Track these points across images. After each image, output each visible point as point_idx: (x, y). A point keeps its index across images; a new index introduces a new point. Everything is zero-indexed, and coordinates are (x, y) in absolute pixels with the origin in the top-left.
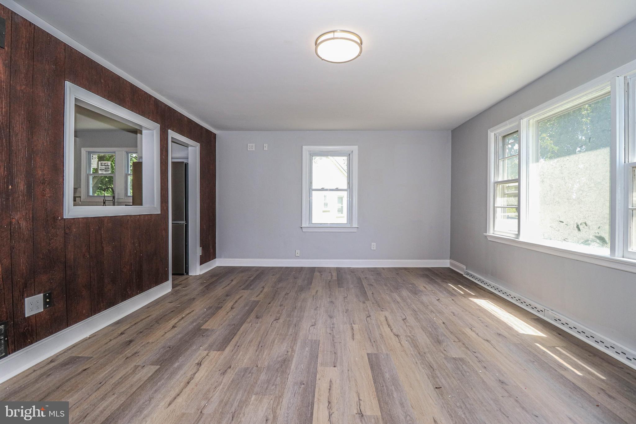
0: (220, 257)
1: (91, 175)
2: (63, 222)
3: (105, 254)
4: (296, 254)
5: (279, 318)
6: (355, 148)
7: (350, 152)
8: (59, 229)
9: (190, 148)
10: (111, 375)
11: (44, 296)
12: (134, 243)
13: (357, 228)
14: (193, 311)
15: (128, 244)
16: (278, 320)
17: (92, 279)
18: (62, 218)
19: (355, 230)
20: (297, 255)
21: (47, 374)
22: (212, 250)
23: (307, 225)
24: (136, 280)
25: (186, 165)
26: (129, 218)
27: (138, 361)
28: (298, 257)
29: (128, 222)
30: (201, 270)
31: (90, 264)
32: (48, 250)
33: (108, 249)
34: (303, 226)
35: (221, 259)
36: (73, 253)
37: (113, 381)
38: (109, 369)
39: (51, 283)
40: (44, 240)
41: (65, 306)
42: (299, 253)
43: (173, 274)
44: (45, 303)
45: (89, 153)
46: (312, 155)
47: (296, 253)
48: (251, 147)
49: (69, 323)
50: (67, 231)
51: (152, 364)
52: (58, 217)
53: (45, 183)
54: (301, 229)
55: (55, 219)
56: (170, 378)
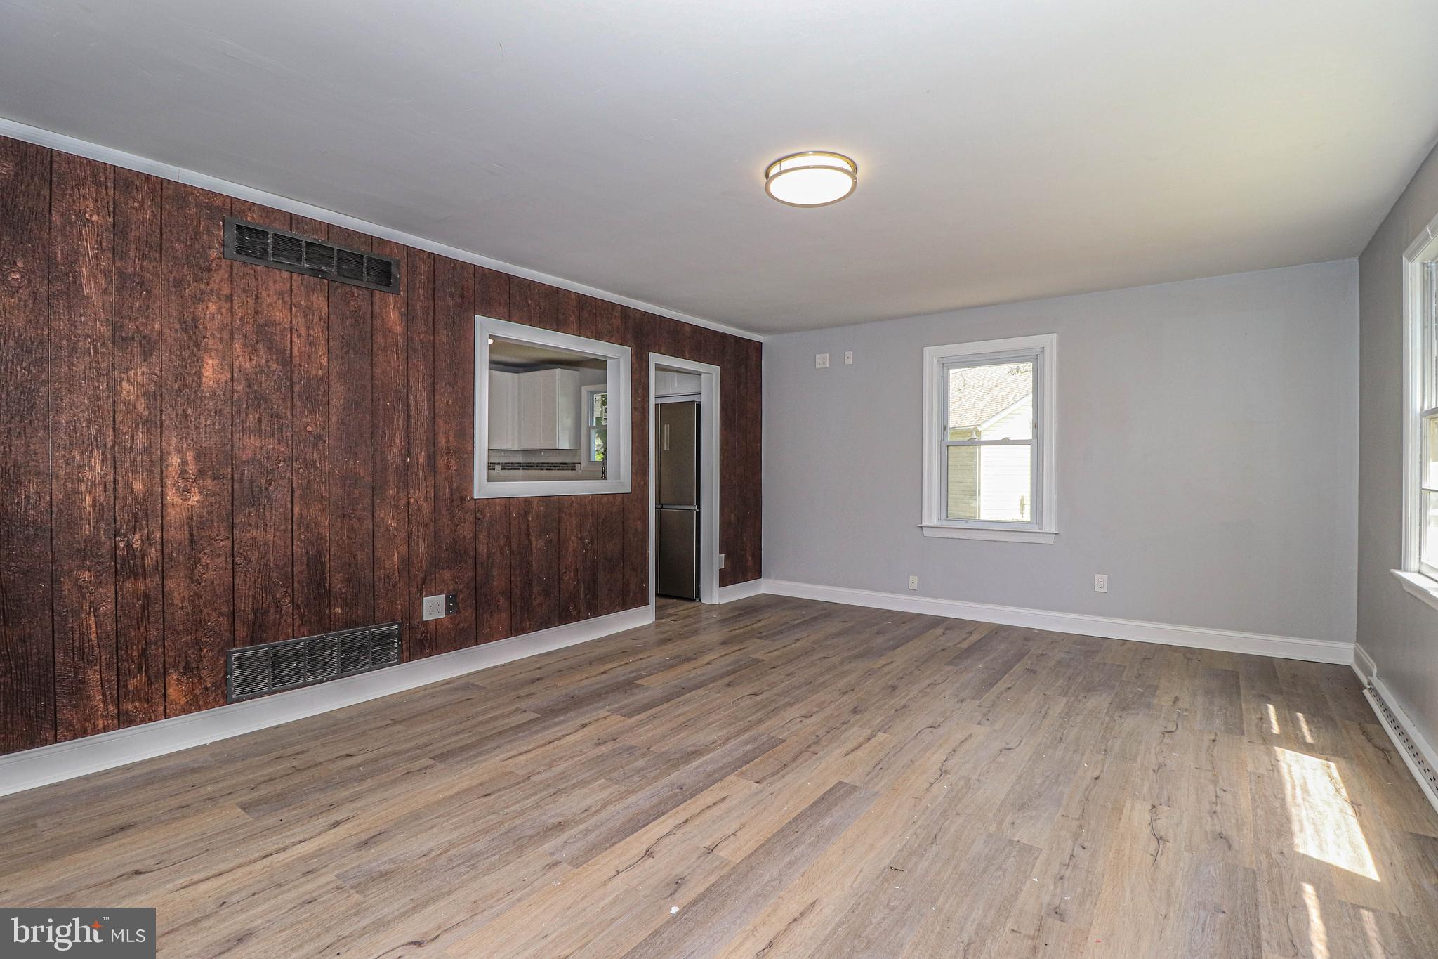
0: (769, 577)
1: (594, 427)
2: (472, 503)
3: (534, 551)
4: (910, 585)
5: (939, 726)
6: (1049, 341)
7: (1038, 351)
8: (467, 512)
9: (703, 376)
10: (483, 713)
11: (447, 598)
12: (581, 539)
13: (1054, 535)
14: (650, 656)
15: (572, 538)
16: (935, 727)
17: (512, 584)
18: (472, 499)
19: (1051, 539)
20: (912, 587)
21: (433, 696)
22: (750, 563)
23: (935, 522)
24: (586, 596)
25: (699, 406)
26: (573, 498)
27: (524, 704)
28: (913, 592)
29: (571, 504)
30: (721, 596)
31: (511, 563)
32: (454, 539)
33: (538, 543)
34: (923, 524)
35: (770, 581)
36: (486, 546)
37: (482, 718)
38: (490, 704)
39: (456, 583)
40: (448, 525)
41: (474, 615)
42: (916, 582)
43: (657, 595)
44: (448, 608)
45: (592, 393)
46: (947, 367)
47: (911, 582)
48: (823, 361)
49: (478, 641)
50: (479, 515)
51: (534, 712)
52: (466, 497)
53: (449, 453)
54: (920, 529)
55: (463, 499)
56: (537, 732)
